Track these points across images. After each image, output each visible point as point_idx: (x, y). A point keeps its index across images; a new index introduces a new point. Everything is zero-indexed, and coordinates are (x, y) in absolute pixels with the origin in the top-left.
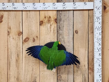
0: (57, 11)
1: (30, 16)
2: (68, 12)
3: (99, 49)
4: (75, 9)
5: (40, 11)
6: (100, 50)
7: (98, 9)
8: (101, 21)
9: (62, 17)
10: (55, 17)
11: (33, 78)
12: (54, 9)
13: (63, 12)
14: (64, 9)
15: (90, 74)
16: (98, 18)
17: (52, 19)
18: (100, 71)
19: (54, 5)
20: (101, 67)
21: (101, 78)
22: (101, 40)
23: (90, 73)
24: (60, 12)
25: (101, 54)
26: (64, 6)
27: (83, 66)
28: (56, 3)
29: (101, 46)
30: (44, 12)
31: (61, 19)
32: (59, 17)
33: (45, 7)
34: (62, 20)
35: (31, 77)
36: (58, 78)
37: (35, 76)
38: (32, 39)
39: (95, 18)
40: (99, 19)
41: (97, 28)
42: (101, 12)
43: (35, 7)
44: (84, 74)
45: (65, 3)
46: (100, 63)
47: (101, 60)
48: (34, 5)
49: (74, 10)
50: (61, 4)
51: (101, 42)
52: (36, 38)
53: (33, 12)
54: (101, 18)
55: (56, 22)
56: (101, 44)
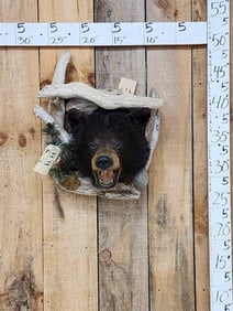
0: (96, 48)
1: (7, 65)
2: (128, 52)
3: (221, 164)
4: (150, 44)
5: (39, 48)
6: (225, 168)
7: (219, 42)
8: (227, 78)
9: (110, 66)
10: (88, 68)
11: (21, 263)
12: (86, 44)
13: (113, 52)
14: (118, 44)
15: (200, 243)
16: (219, 70)
17: (81, 75)
18: (226, 231)
19: (86, 29)
20: (229, 219)
21: (229, 252)
22: (228, 136)
23: (199, 238)
24: (106, 53)
25: (229, 180)
26: (117, 35)
27: (178, 219)
28: (92, 25)
29: (228, 156)
30: (54, 51)
31: (108, 75)
32: (100, 67)
33: (56, 35)
34: (111, 77)
35: (17, 257)
36: (101, 259)
37: (28, 253)
38: (16, 137)
39: (210, 69)
40: (221, 74)
41: (217, 100)
42: (228, 53)
43: (24, 36)
44: (181, 244)
45: (121, 25)
46: (225, 207)
47: (229, 197)
48: (22, 29)
49: (146, 47)
50: (108, 26)
51: (228, 142)
52: (28, 136)
53: (19, 52)
54: (227, 70)
55: (91, 83)
56: (228, 148)
